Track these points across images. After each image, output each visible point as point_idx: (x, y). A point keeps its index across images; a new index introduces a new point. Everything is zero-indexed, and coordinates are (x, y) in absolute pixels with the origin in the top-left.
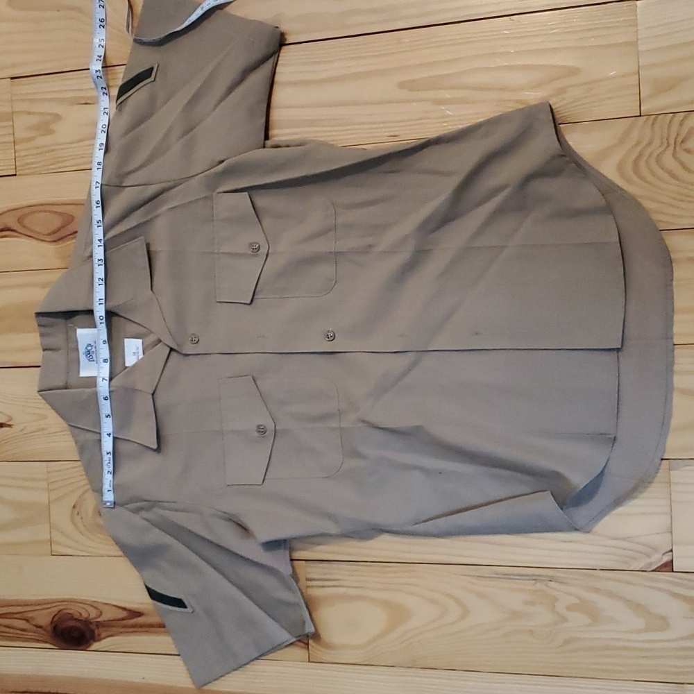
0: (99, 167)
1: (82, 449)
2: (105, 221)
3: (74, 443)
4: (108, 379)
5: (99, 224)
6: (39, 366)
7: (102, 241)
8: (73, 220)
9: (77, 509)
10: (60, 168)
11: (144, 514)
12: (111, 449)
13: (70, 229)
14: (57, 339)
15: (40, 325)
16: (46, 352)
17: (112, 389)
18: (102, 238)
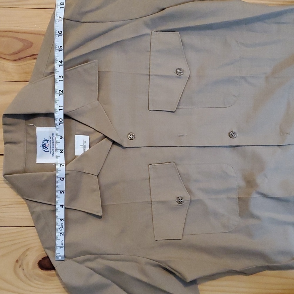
0: (62, 6)
1: (37, 218)
2: (66, 47)
3: (29, 214)
4: (64, 165)
5: (60, 49)
6: (3, 155)
7: (63, 63)
8: (32, 46)
9: (20, 263)
10: (24, 5)
11: (89, 264)
12: (63, 217)
13: (30, 52)
14: (18, 135)
15: (4, 124)
16: (7, 145)
17: (68, 172)
18: (63, 60)
